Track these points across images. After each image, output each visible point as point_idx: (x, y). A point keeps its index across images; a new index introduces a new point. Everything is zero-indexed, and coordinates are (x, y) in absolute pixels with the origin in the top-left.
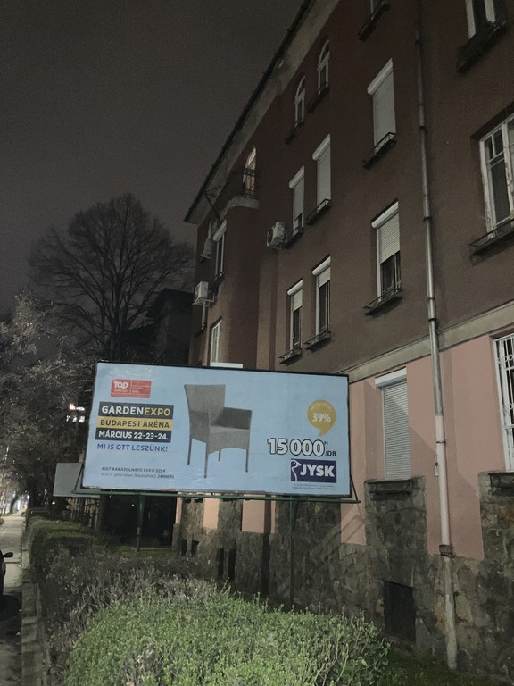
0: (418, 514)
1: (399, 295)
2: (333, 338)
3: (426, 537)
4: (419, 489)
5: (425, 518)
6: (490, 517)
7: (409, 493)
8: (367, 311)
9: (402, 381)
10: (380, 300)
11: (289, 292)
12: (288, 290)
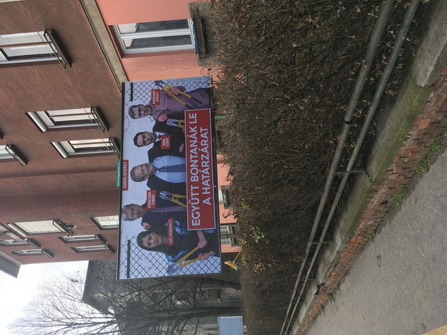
1: (50, 32)
2: (97, 105)
7: (203, 19)
8: (68, 66)
10: (60, 58)
11: (65, 157)
12: (63, 157)
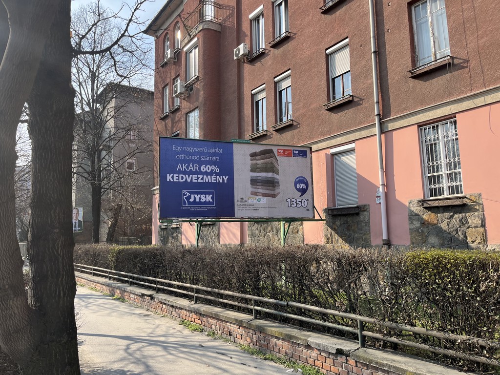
0: (363, 224)
1: (351, 99)
3: (370, 236)
4: (365, 211)
5: (369, 227)
6: (415, 222)
7: (358, 214)
8: (326, 108)
9: (352, 151)
11: (253, 92)
12: (252, 91)
